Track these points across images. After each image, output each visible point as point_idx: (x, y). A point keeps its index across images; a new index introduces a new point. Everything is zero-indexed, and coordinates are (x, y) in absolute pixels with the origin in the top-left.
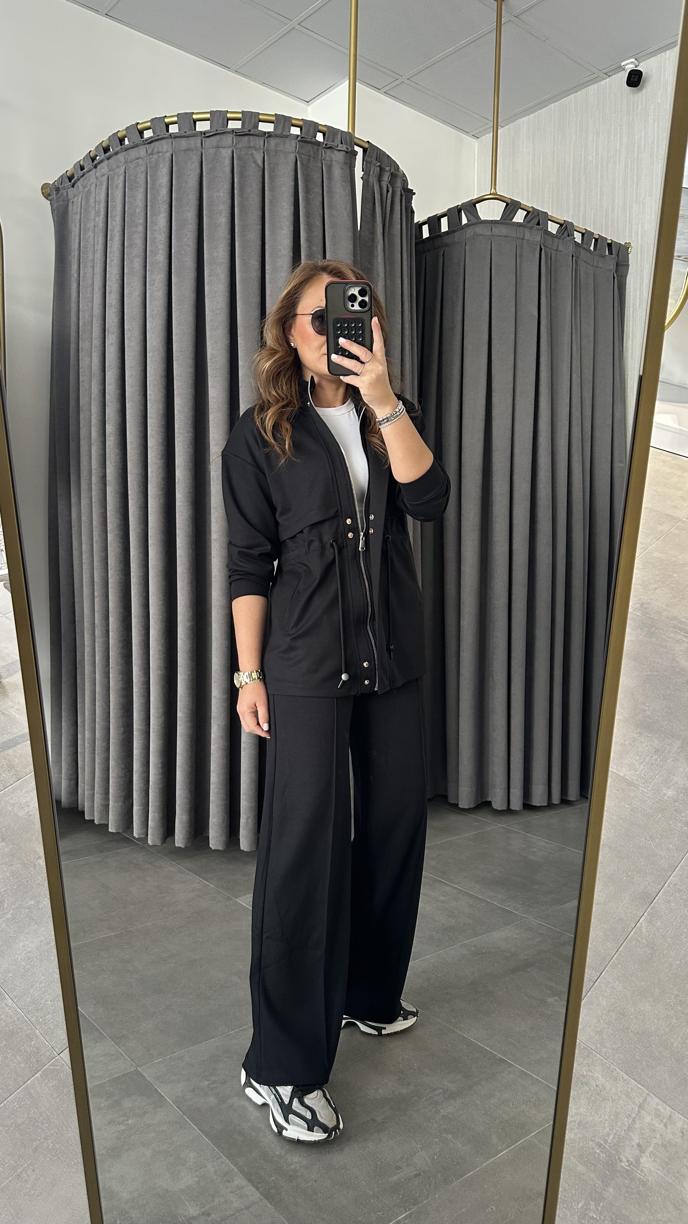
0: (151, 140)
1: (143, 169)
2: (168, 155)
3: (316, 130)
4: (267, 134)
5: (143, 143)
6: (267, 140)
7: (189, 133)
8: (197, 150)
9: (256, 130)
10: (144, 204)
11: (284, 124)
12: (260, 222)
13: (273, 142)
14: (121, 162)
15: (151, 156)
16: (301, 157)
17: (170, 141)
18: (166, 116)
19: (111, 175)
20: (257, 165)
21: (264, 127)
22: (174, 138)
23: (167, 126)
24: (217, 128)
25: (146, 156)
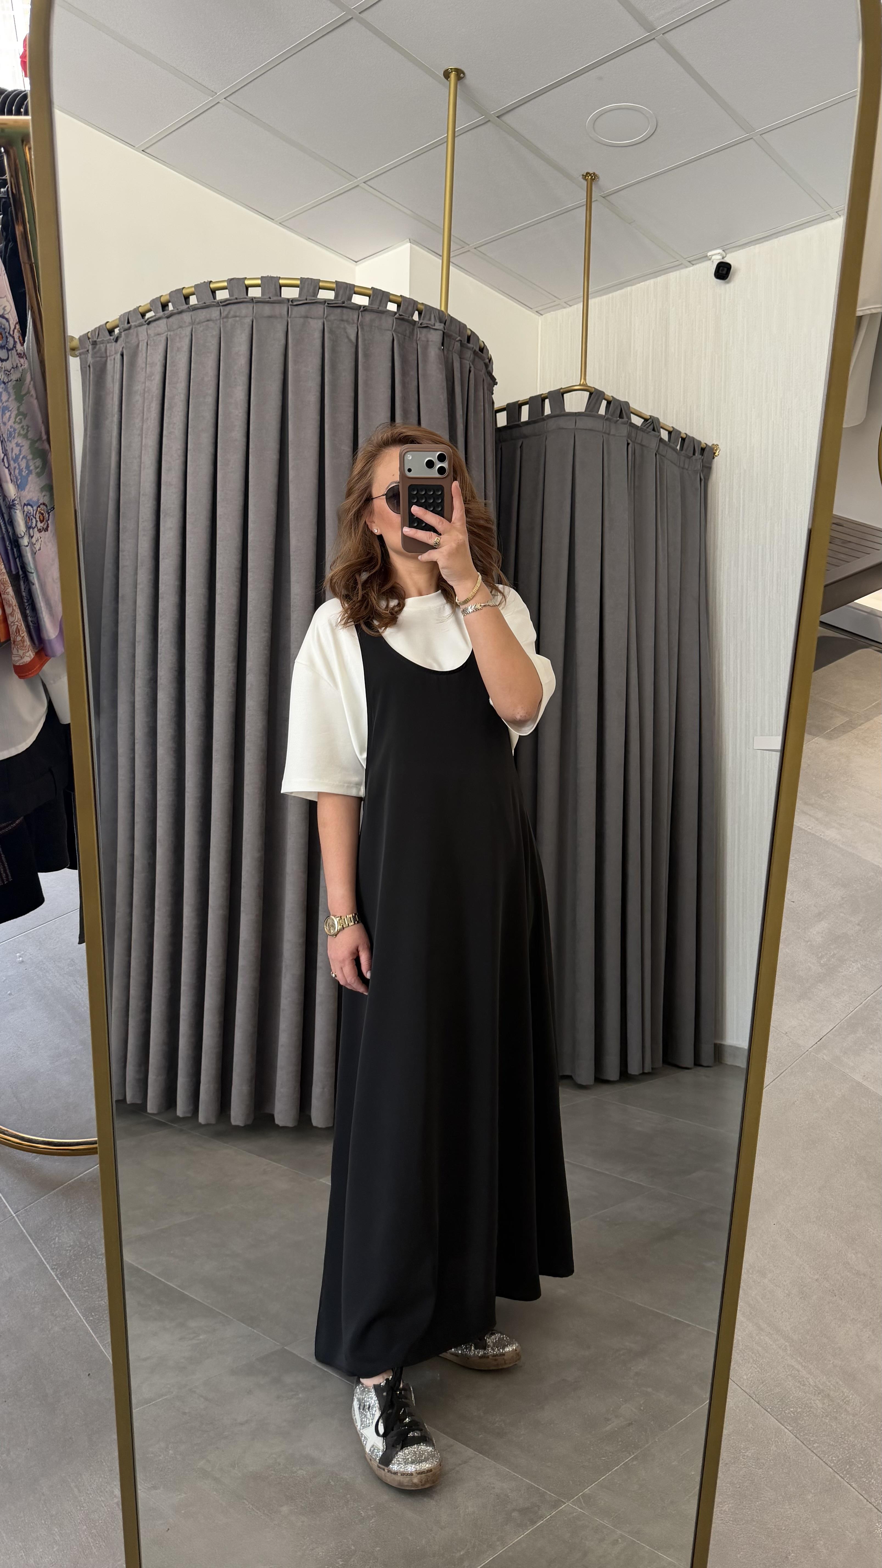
0: (228, 302)
1: (215, 333)
2: (248, 321)
3: (415, 308)
4: (362, 308)
5: (218, 305)
6: (361, 314)
7: (274, 298)
8: (281, 317)
9: (350, 302)
10: (215, 372)
11: (381, 299)
12: (352, 404)
13: (368, 317)
14: (184, 322)
15: (226, 320)
16: (397, 336)
17: (250, 306)
18: (246, 278)
19: (170, 336)
20: (350, 340)
21: (357, 300)
22: (256, 302)
23: (247, 288)
24: (307, 296)
25: (220, 319)
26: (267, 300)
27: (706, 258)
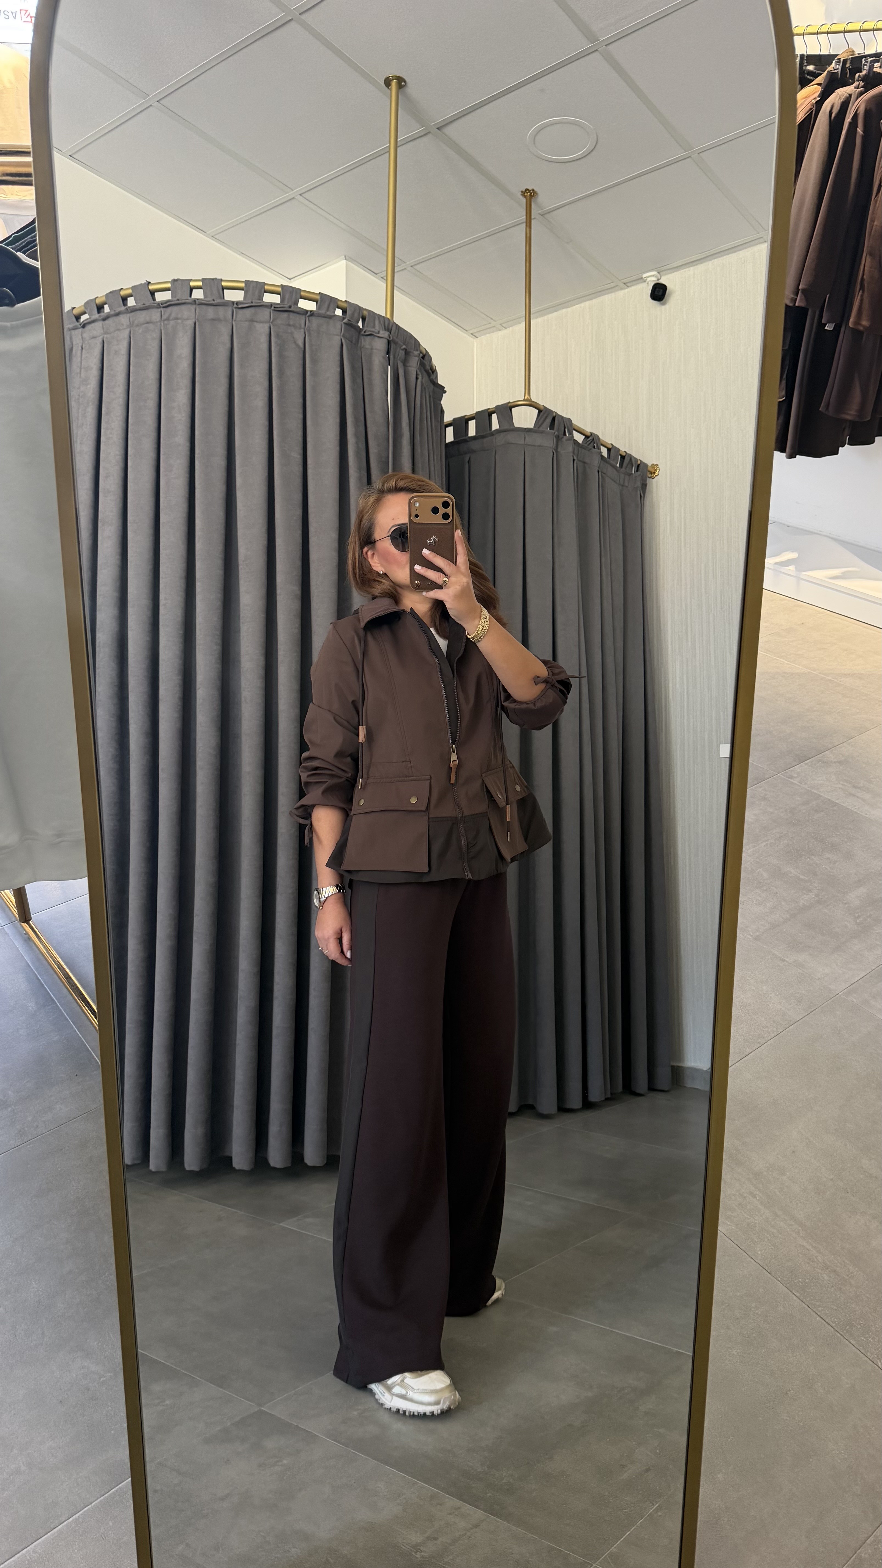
0: (168, 303)
1: (156, 335)
2: (190, 323)
3: (360, 315)
4: (309, 313)
5: (158, 306)
6: (308, 319)
7: (217, 301)
8: (226, 320)
9: (296, 306)
11: (328, 305)
13: (315, 321)
14: (123, 325)
15: (166, 322)
16: (346, 343)
17: (193, 307)
18: (189, 279)
19: (107, 338)
20: (297, 345)
21: (304, 304)
22: (199, 305)
23: (191, 290)
24: (252, 300)
25: (160, 321)
26: (211, 302)
27: (641, 280)
